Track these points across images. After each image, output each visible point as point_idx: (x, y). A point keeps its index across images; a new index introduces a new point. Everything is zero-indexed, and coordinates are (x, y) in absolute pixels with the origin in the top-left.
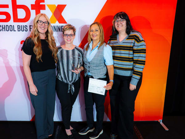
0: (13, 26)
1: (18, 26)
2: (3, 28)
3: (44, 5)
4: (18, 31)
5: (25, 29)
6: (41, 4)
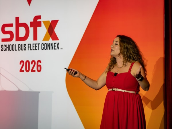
0: (15, 45)
1: (19, 45)
2: (7, 48)
3: (40, 22)
4: (19, 50)
5: (24, 47)
6: (38, 20)
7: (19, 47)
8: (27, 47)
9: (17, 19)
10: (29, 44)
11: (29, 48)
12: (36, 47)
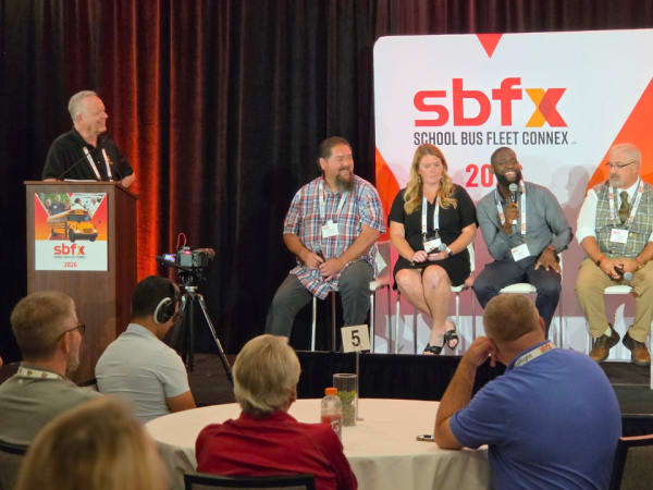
0: (453, 133)
1: (462, 133)
3: (519, 91)
4: (463, 144)
5: (476, 139)
6: (514, 87)
7: (463, 138)
8: (484, 138)
9: (457, 83)
10: (488, 133)
11: (491, 141)
12: (508, 138)
